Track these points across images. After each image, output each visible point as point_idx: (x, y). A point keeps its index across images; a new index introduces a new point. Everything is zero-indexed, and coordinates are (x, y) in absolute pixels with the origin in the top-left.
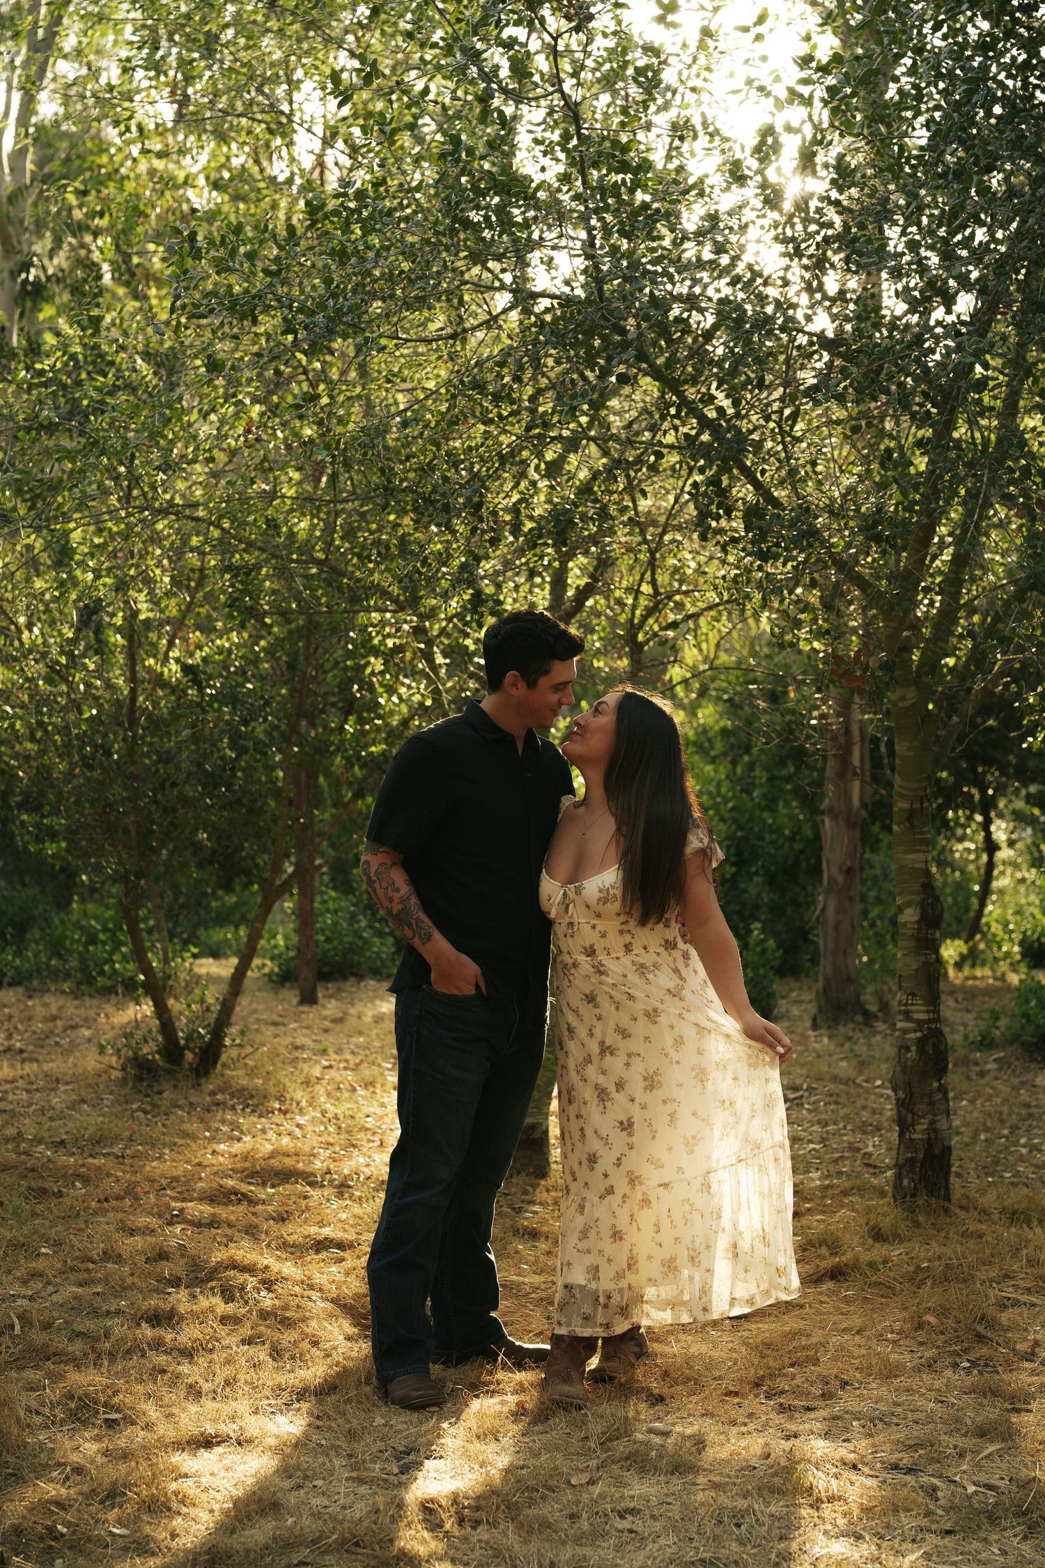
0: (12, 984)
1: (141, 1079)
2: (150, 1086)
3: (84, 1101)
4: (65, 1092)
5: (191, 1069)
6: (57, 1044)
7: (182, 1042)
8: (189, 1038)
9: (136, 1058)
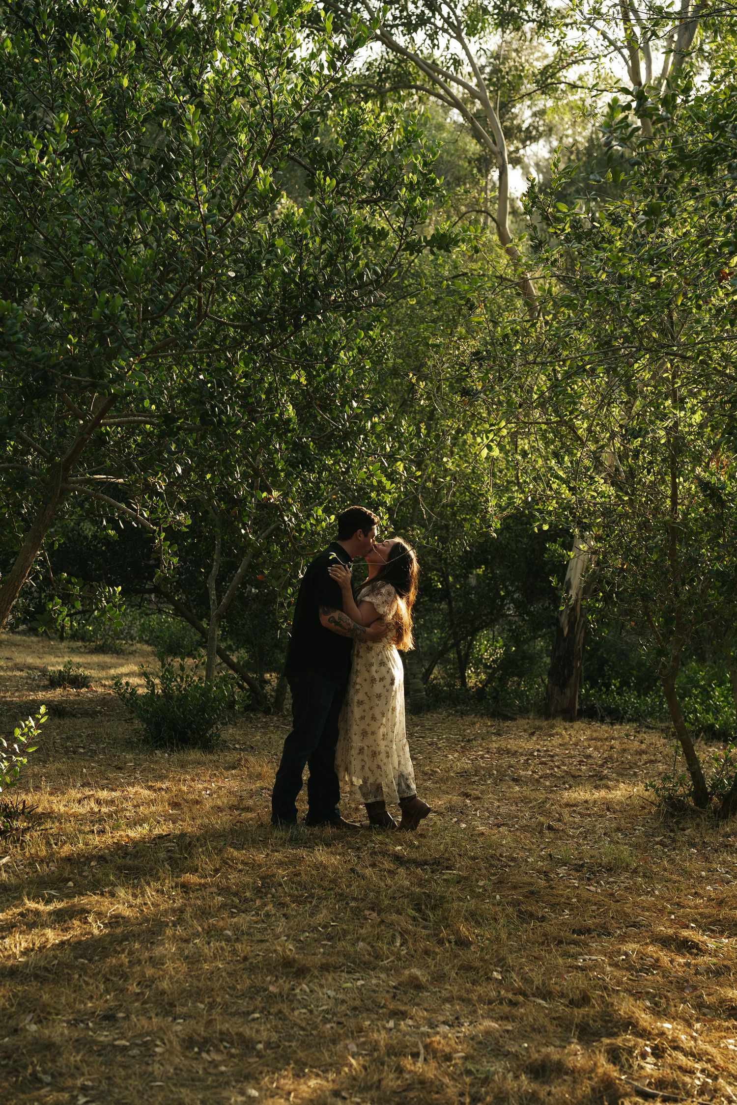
0: (629, 721)
1: (673, 816)
2: (678, 823)
3: (618, 829)
4: (610, 820)
5: (715, 812)
6: (635, 774)
7: (709, 790)
8: (714, 786)
9: (670, 798)
